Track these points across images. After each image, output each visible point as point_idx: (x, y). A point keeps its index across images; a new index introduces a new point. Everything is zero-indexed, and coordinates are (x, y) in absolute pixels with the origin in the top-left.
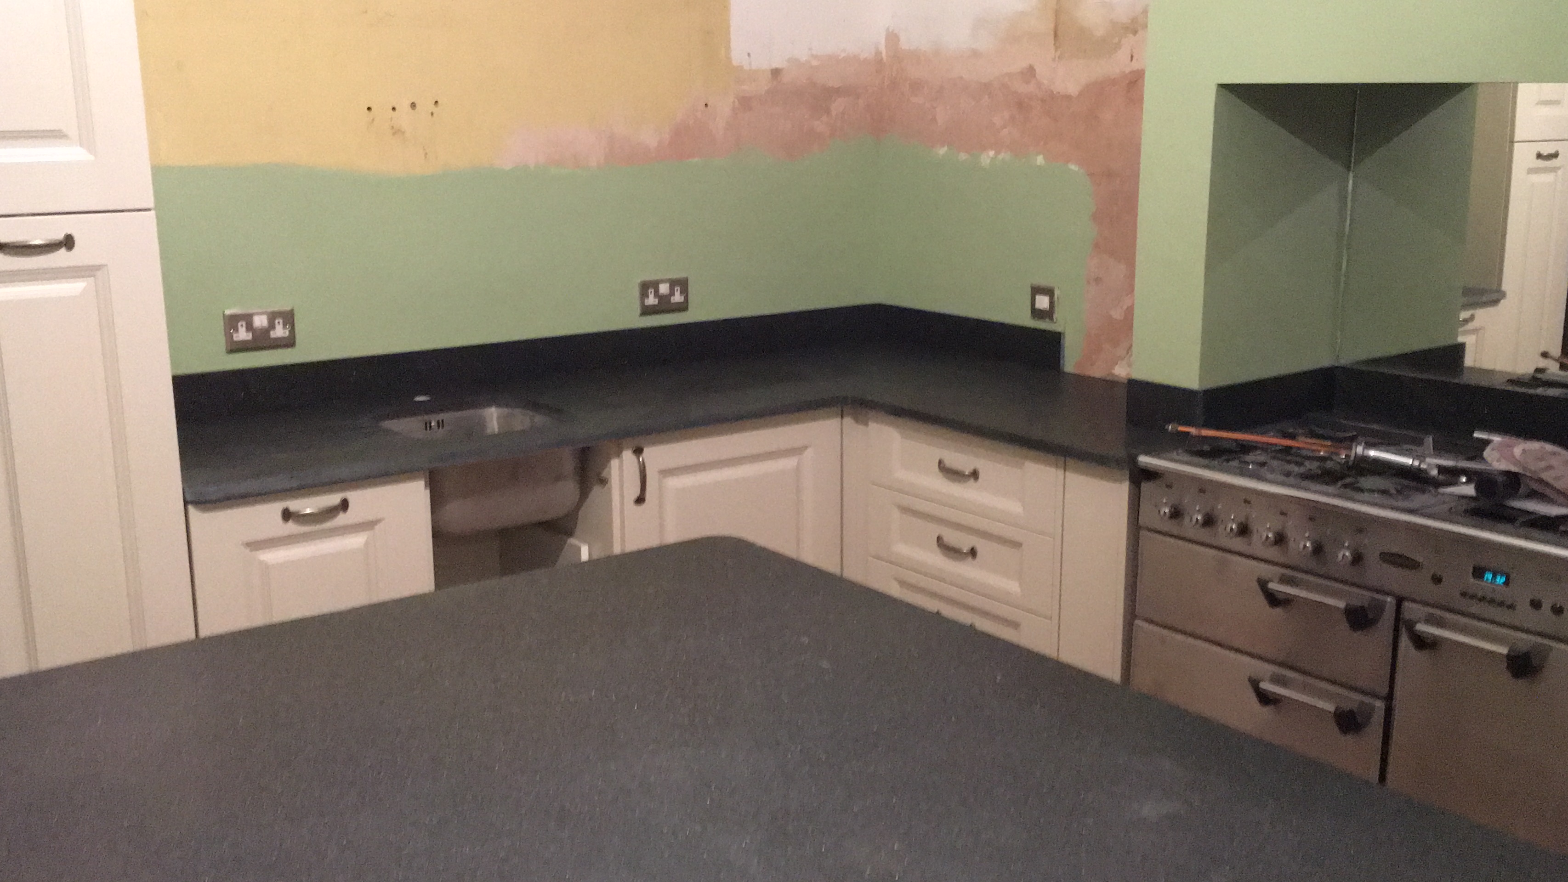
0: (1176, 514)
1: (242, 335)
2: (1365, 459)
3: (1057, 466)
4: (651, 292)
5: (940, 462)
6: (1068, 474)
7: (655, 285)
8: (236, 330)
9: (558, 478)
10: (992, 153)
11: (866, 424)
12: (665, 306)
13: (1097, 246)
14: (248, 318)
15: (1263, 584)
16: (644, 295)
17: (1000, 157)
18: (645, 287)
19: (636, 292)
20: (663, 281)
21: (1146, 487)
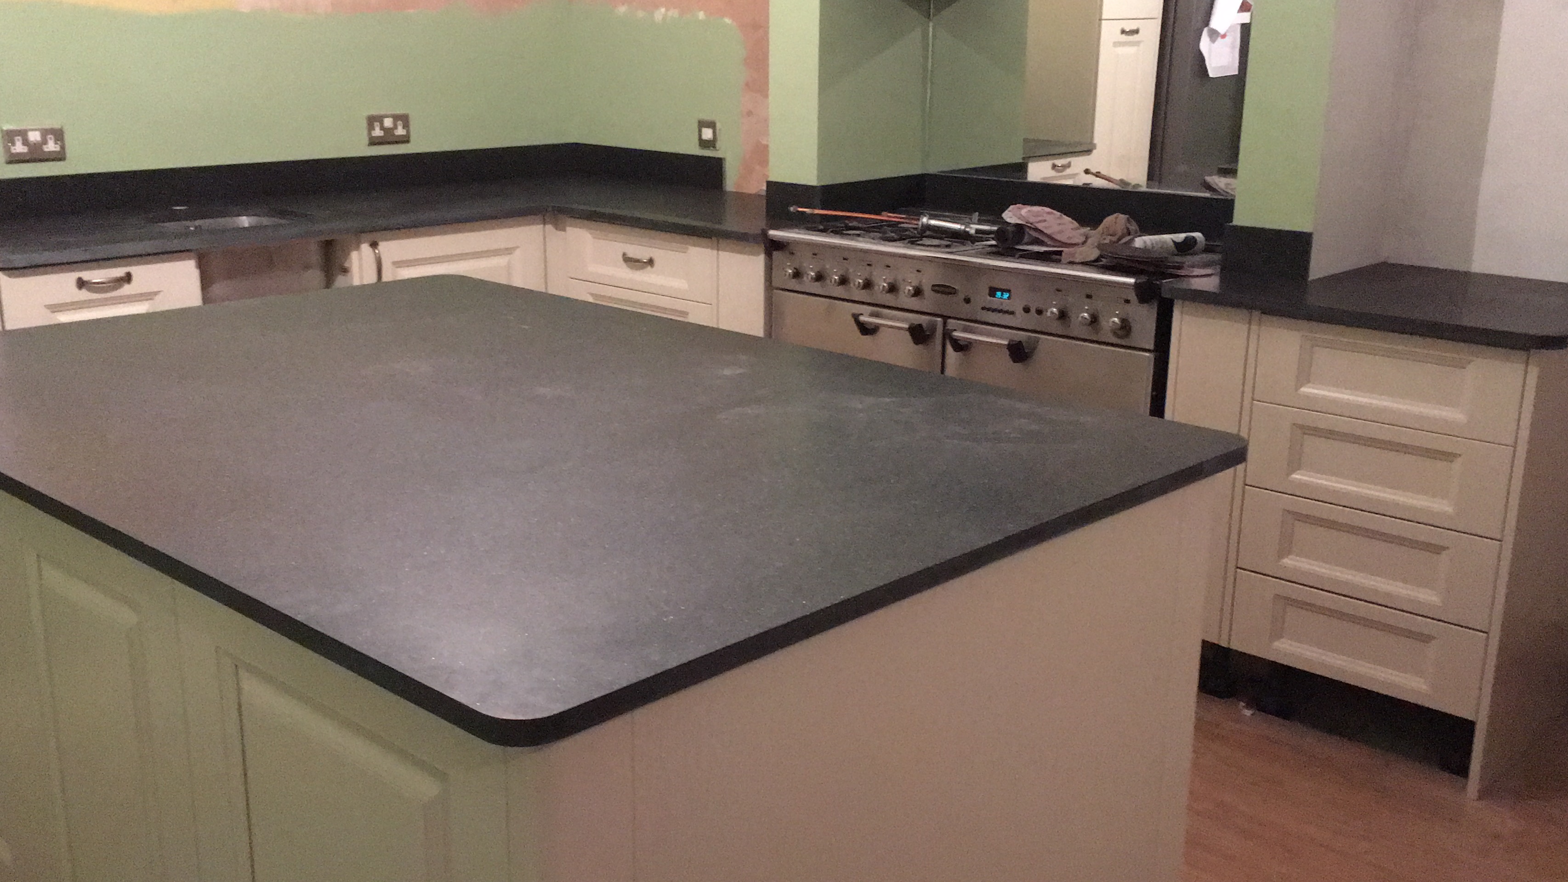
0: (797, 274)
1: (19, 148)
2: (929, 227)
3: (712, 248)
4: (377, 125)
5: (624, 254)
6: (720, 252)
7: (380, 119)
8: (14, 144)
9: (307, 267)
10: (663, 10)
11: (564, 230)
12: (389, 139)
13: (747, 85)
14: (23, 134)
15: (856, 317)
16: (371, 127)
17: (670, 13)
18: (372, 120)
19: (364, 124)
20: (387, 116)
21: (776, 254)
